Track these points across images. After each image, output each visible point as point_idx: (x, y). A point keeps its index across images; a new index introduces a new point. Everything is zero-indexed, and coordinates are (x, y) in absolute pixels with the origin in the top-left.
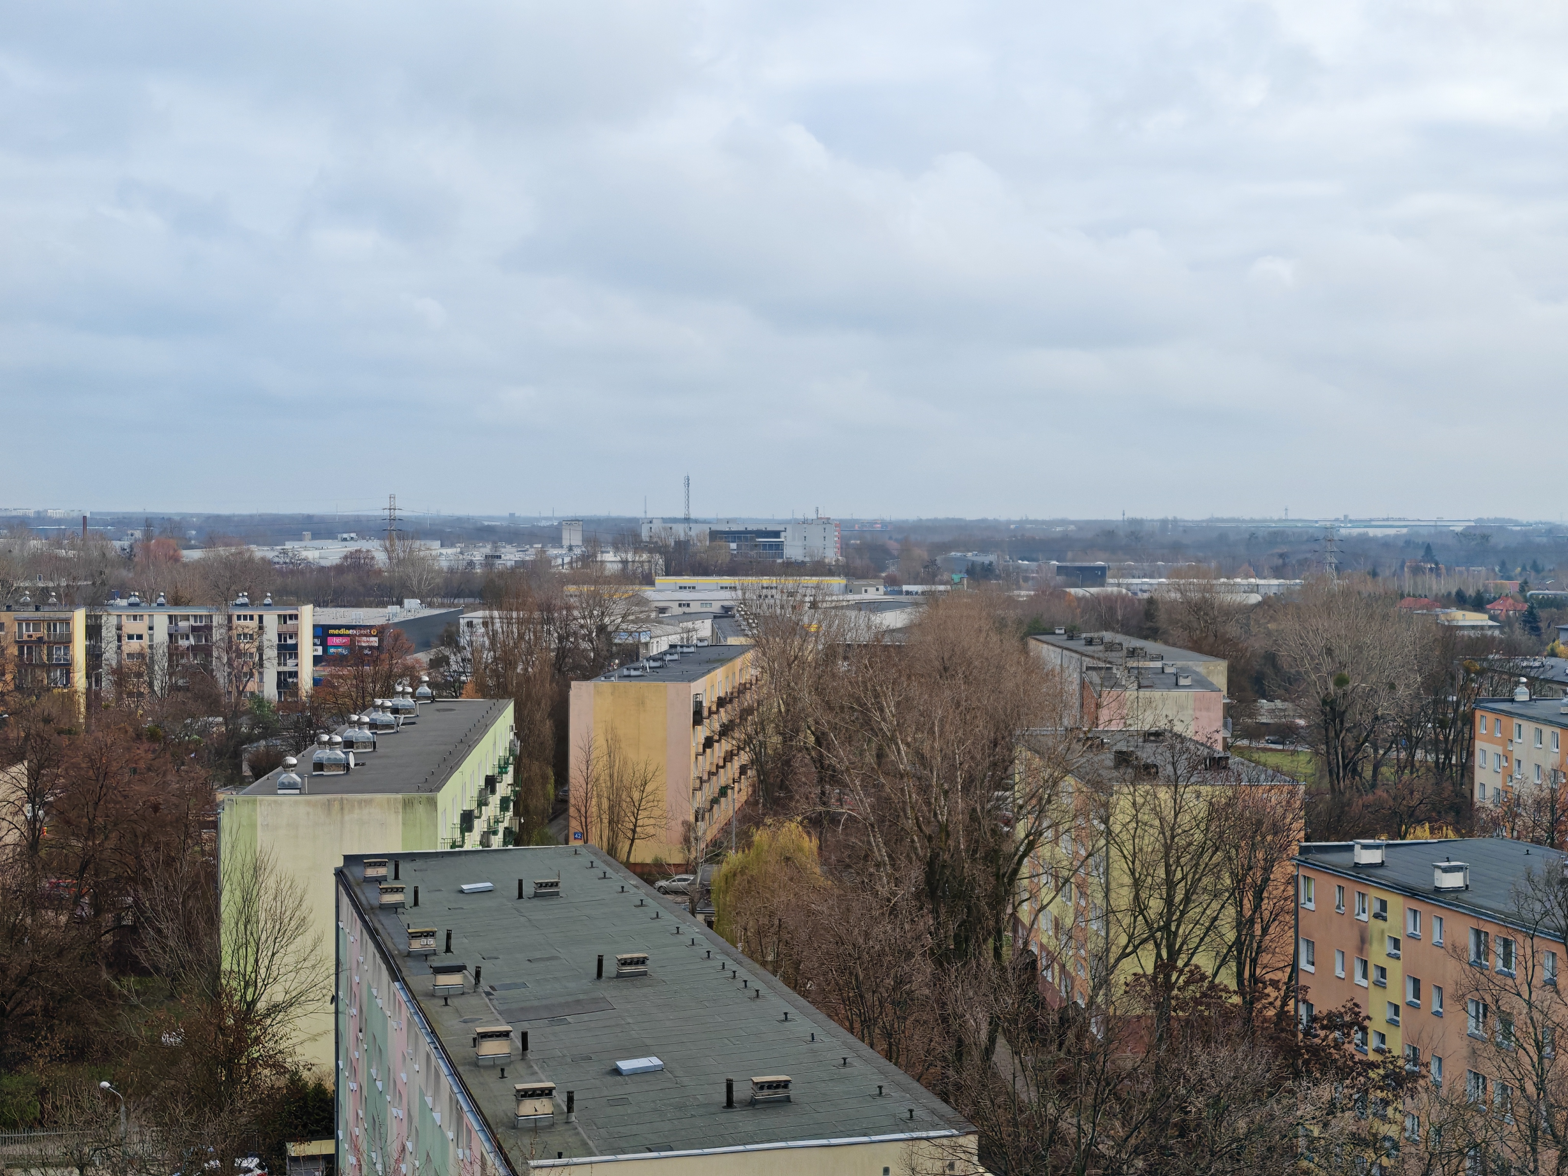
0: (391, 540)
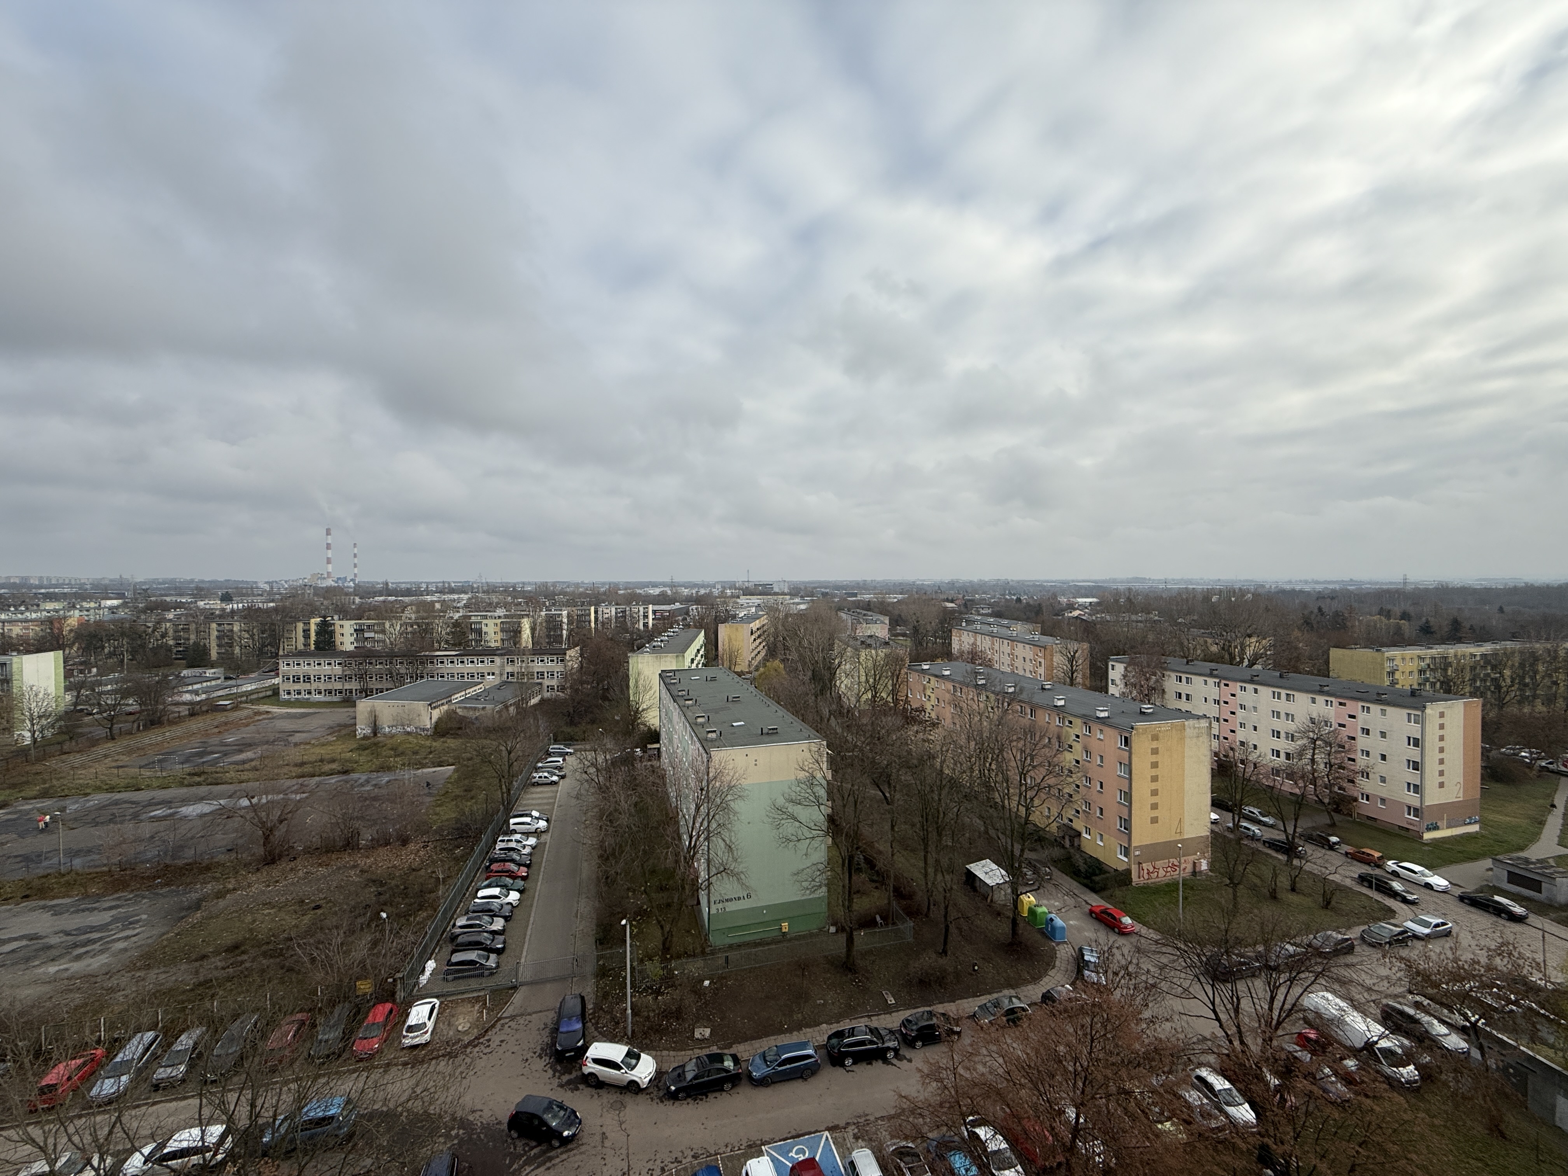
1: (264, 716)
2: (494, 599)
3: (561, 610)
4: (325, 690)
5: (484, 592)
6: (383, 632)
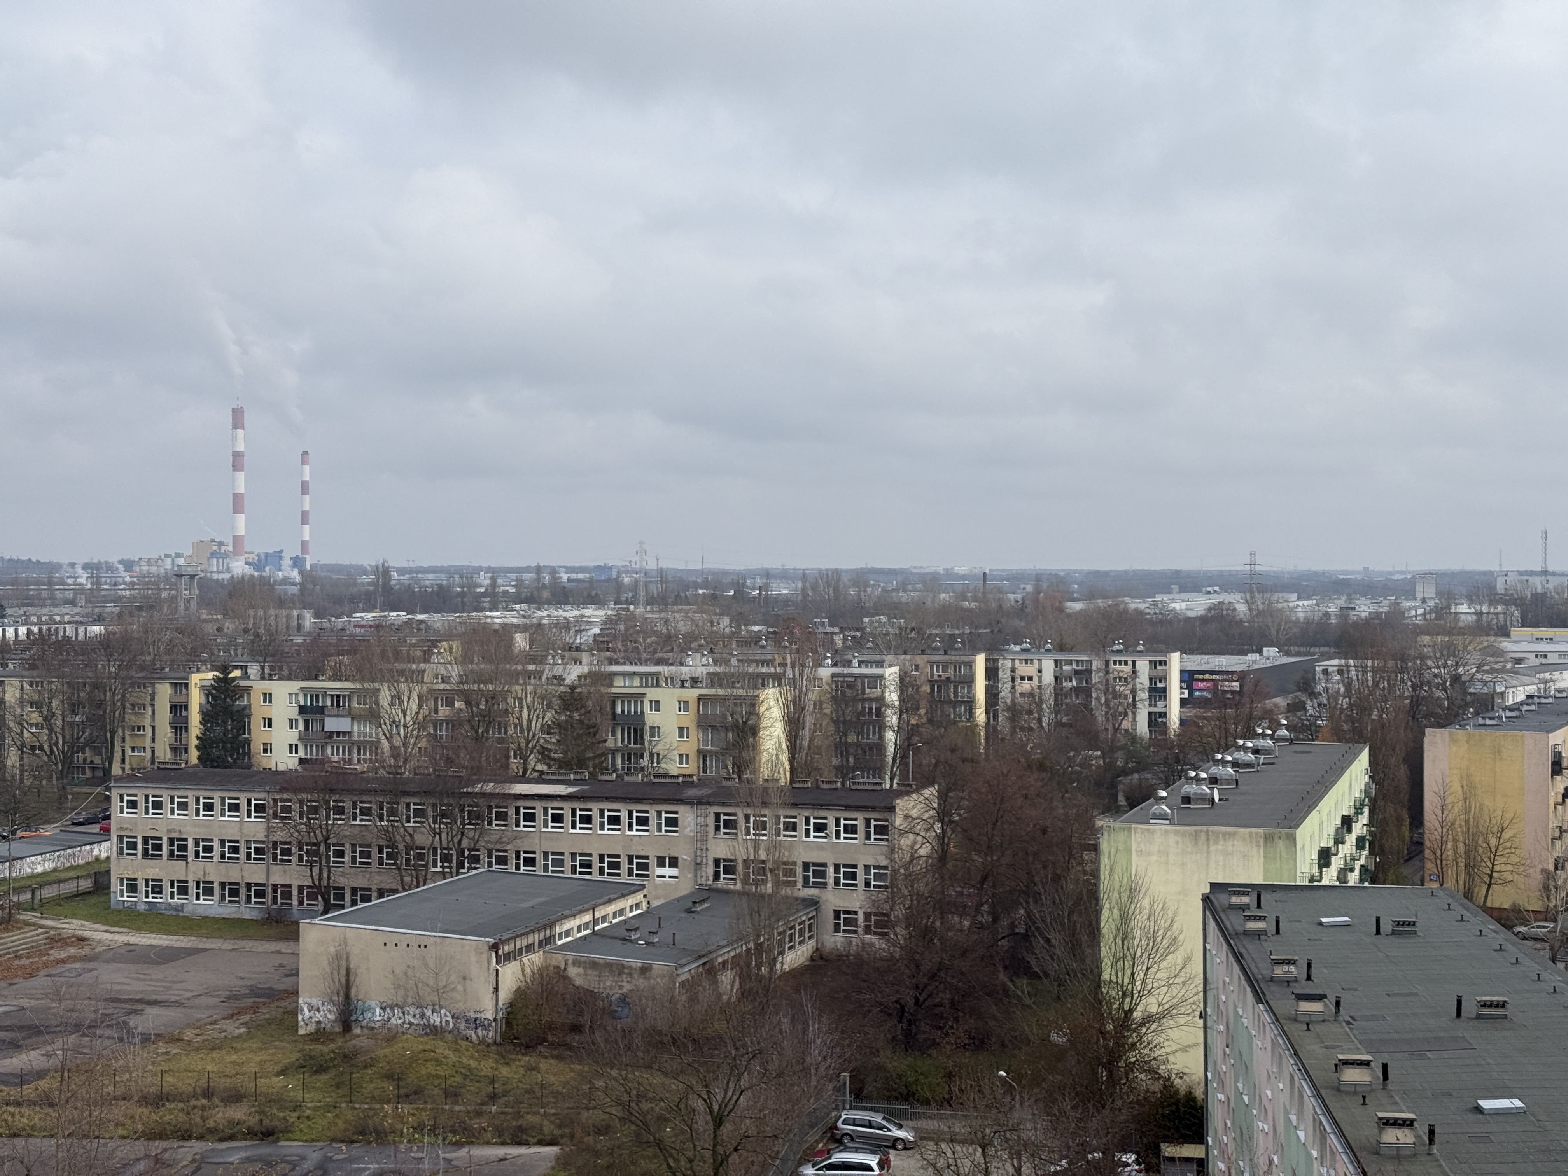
0: (1251, 592)
1: (72, 951)
3: (880, 664)
4: (223, 885)
5: (651, 601)
6: (373, 716)
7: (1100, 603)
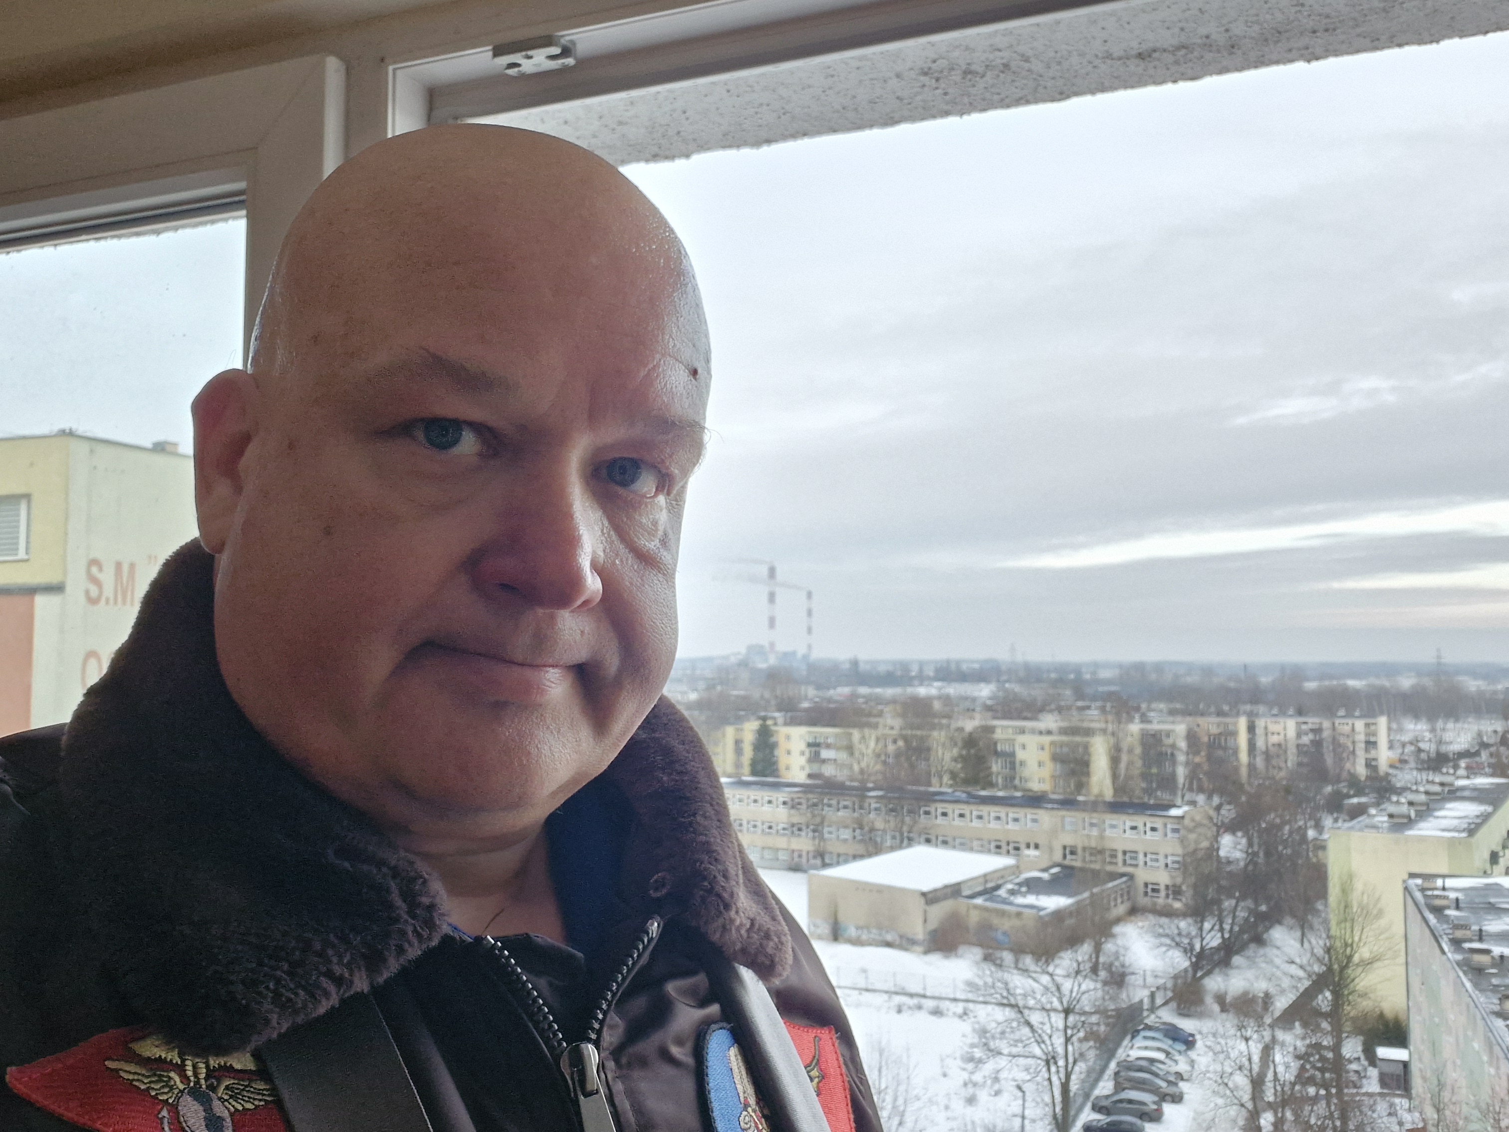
2: (1038, 693)
3: (1173, 723)
5: (1020, 681)
6: (850, 749)
7: (1327, 683)
